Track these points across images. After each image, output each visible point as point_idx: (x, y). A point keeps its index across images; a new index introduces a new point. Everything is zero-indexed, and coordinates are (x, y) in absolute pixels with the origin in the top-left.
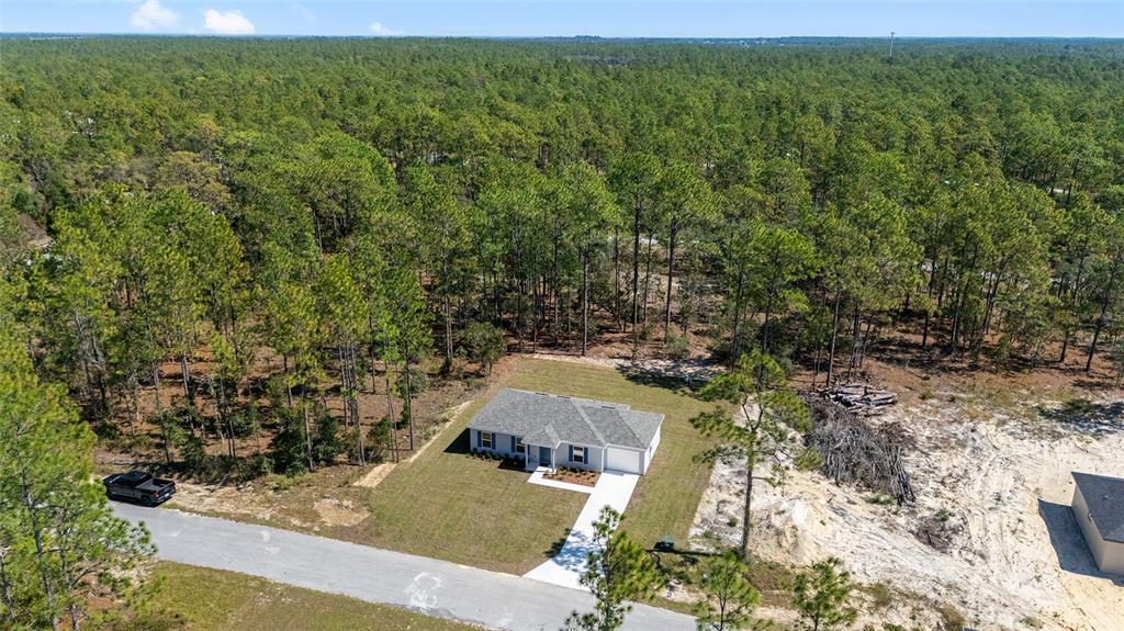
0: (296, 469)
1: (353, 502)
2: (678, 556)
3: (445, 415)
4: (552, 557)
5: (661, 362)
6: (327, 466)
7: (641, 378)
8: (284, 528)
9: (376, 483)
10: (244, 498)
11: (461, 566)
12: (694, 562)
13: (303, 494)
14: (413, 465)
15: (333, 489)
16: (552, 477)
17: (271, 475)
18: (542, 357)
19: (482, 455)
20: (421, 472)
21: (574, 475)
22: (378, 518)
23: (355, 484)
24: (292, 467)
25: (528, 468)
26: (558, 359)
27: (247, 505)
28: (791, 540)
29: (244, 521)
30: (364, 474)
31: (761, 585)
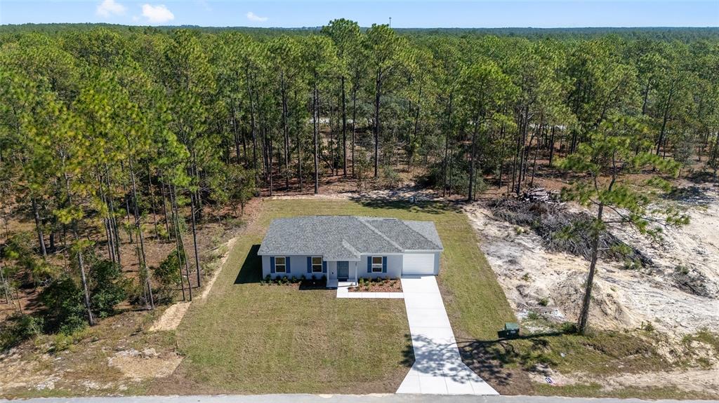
0: (72, 326)
1: (156, 348)
2: (526, 341)
3: (217, 252)
4: (410, 366)
5: (381, 192)
6: (109, 316)
7: (373, 204)
8: (80, 395)
9: (174, 326)
10: (11, 369)
11: (322, 395)
12: (545, 343)
13: (89, 351)
14: (209, 299)
15: (125, 339)
16: (357, 290)
17: (40, 337)
18: (280, 198)
19: (277, 280)
20: (221, 306)
21: (377, 284)
22: (194, 361)
23: (152, 329)
24: (67, 323)
25: (329, 284)
26: (295, 198)
27: (17, 377)
28: (614, 307)
29: (19, 396)
30: (157, 318)
31: (616, 353)
